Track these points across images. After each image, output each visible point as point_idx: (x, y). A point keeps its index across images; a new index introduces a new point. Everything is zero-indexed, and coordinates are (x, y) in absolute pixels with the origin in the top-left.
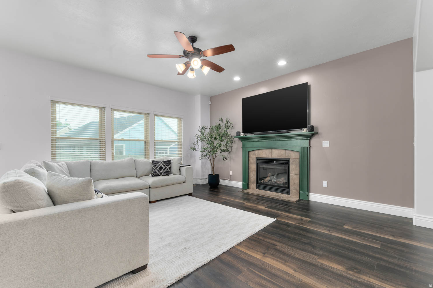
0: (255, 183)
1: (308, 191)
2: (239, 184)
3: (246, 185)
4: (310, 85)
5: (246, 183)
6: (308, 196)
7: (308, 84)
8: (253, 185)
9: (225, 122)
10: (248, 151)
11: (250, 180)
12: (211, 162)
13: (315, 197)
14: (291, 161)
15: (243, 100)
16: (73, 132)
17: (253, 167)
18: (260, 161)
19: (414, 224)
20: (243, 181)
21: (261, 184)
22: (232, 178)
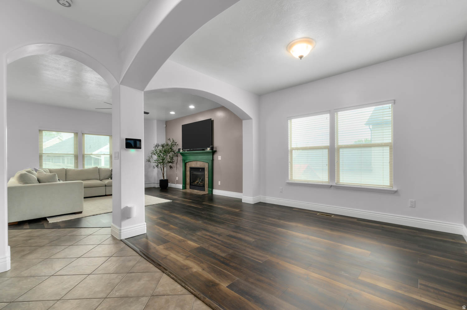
0: (189, 185)
1: (212, 188)
2: (180, 186)
3: (185, 187)
4: (213, 120)
5: (184, 185)
6: (212, 191)
7: (212, 120)
8: (188, 186)
9: (172, 140)
10: (185, 162)
11: (186, 183)
12: (162, 170)
13: (216, 192)
14: (205, 169)
15: (183, 126)
16: (65, 141)
17: (188, 173)
18: (192, 169)
19: (243, 202)
20: (183, 184)
21: (192, 185)
22: (178, 182)
